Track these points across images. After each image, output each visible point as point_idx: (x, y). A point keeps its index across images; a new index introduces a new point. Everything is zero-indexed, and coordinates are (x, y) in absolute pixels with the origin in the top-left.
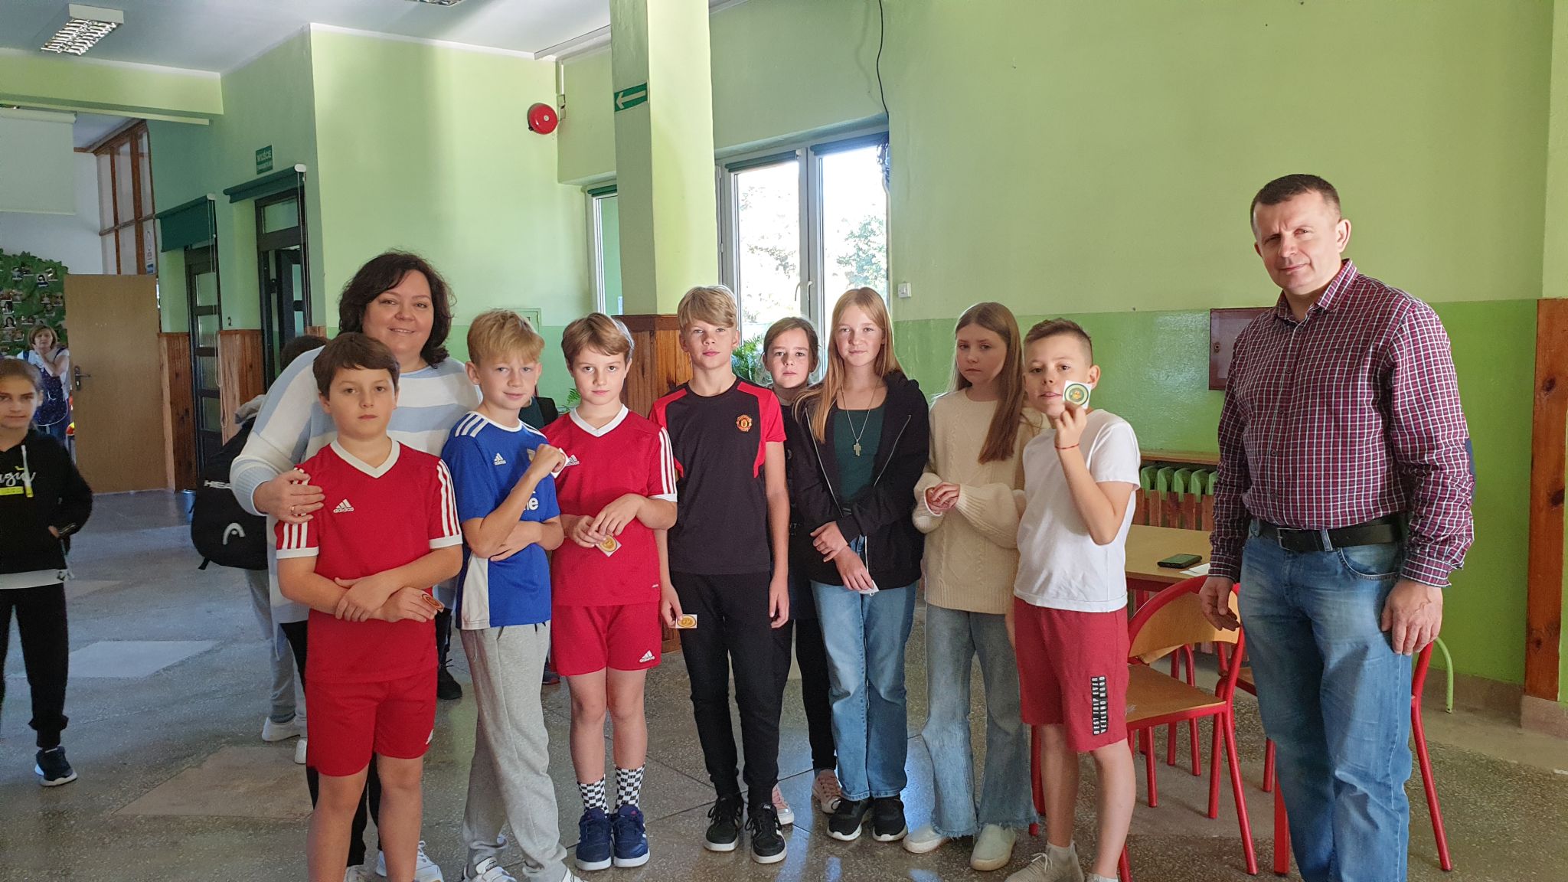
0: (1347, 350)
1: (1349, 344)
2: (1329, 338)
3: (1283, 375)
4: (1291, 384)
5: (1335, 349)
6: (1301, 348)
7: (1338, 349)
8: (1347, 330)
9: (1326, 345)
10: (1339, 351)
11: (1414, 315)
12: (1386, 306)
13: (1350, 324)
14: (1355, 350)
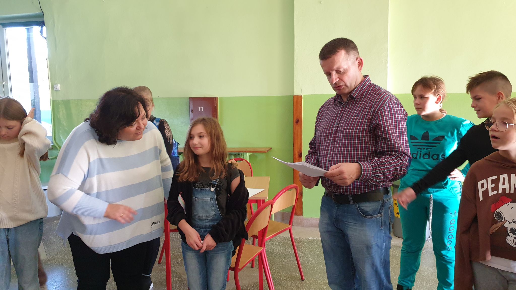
0: (361, 115)
1: (362, 113)
2: (355, 110)
3: (335, 125)
4: (337, 130)
5: (356, 115)
6: (343, 114)
8: (362, 107)
9: (354, 113)
11: (391, 103)
12: (380, 96)
13: (364, 104)
14: (364, 115)
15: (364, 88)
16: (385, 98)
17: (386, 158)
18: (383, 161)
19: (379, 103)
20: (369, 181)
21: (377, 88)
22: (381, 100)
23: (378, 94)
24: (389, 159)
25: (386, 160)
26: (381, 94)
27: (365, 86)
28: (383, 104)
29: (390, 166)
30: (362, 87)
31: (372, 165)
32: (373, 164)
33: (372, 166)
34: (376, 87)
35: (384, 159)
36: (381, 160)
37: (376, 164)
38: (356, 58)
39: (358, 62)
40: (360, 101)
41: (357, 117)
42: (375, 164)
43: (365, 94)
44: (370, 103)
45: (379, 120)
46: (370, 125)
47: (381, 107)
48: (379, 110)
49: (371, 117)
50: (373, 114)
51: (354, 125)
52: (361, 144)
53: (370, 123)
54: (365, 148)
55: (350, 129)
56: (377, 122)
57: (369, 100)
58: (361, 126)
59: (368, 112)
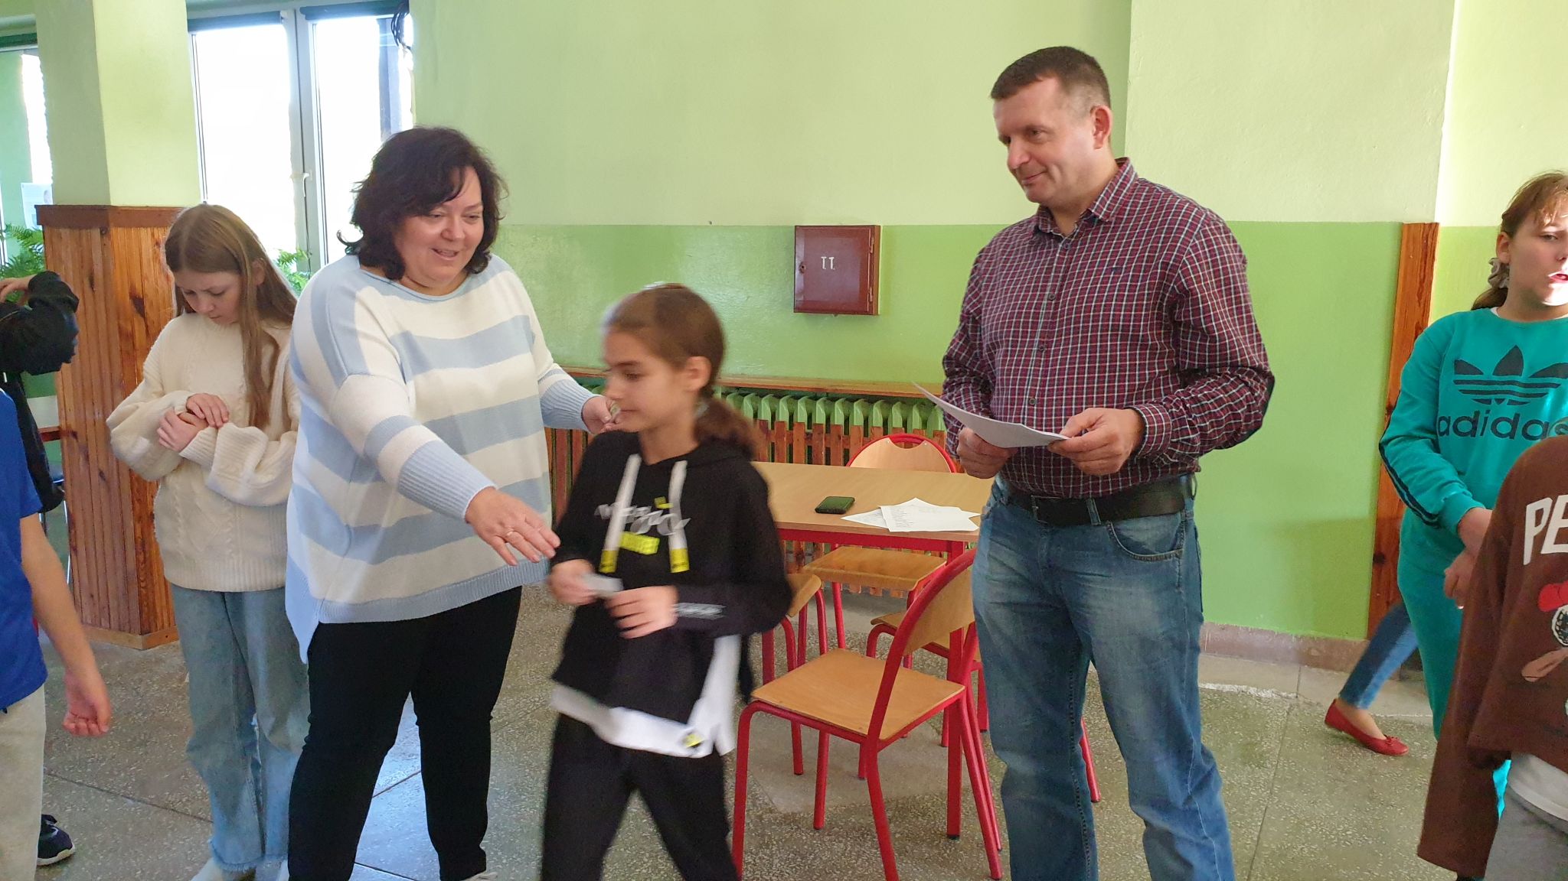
1: (1131, 261)
2: (1105, 255)
3: (1045, 302)
4: (1055, 314)
5: (1112, 269)
6: (1069, 267)
7: (1116, 268)
8: (1128, 244)
9: (1102, 263)
10: (1118, 271)
11: (1211, 230)
12: (1177, 214)
13: (1131, 236)
14: (1138, 269)
15: (1125, 191)
16: (1192, 217)
17: (1205, 385)
18: (1199, 396)
19: (1180, 231)
20: (1162, 456)
21: (1159, 190)
22: (1183, 223)
23: (1170, 207)
24: (1214, 390)
25: (1206, 392)
26: (1180, 207)
27: (1127, 188)
28: (1189, 234)
29: (1219, 409)
30: (1118, 190)
31: (1170, 410)
32: (1174, 410)
33: (1172, 413)
34: (1157, 190)
35: (1201, 393)
36: (1193, 395)
37: (1181, 407)
38: (1090, 107)
39: (1097, 120)
40: (1115, 229)
41: (1114, 274)
42: (1178, 408)
43: (1129, 210)
44: (1150, 233)
45: (1189, 282)
46: (1157, 294)
47: (1185, 242)
48: (1182, 251)
49: (1159, 271)
50: (1165, 265)
51: (1110, 298)
52: (1133, 348)
53: (1159, 288)
54: (1142, 357)
55: (1097, 308)
56: (1185, 285)
57: (1144, 226)
58: (1130, 298)
59: (1150, 259)
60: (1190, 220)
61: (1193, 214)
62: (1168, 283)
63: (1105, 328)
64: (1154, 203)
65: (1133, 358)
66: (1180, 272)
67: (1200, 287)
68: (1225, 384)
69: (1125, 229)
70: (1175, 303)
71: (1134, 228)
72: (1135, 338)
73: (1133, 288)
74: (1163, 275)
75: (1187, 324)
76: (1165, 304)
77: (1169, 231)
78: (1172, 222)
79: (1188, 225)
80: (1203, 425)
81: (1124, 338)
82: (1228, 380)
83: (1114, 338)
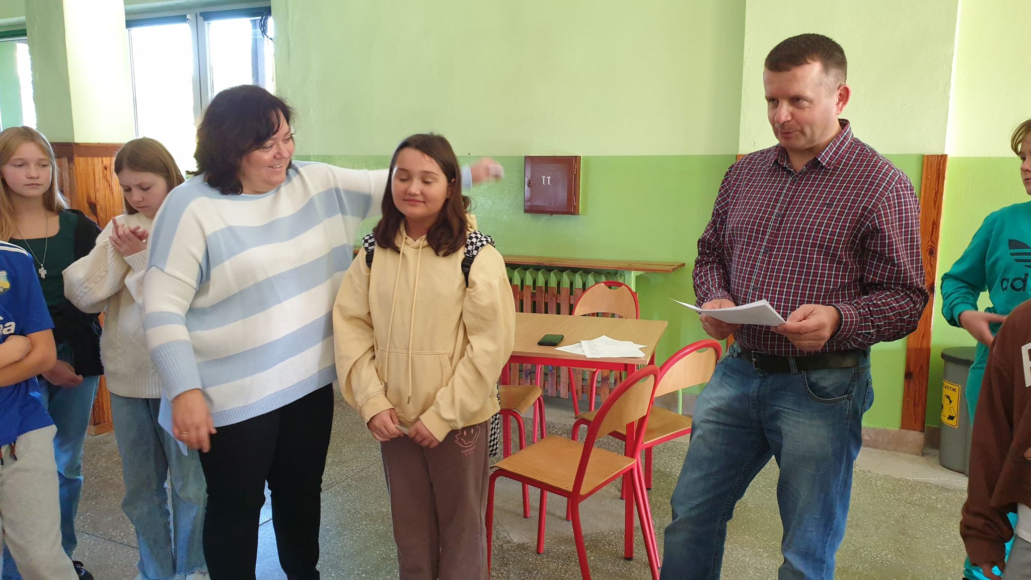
0: (837, 206)
1: (840, 200)
2: (822, 192)
3: (774, 218)
4: (779, 227)
5: (825, 204)
7: (828, 204)
8: (840, 187)
9: (819, 198)
10: (829, 206)
12: (879, 172)
13: (843, 182)
14: (844, 207)
15: (844, 148)
16: (889, 176)
17: (883, 296)
18: (879, 303)
19: (879, 185)
21: (869, 151)
22: (882, 180)
23: (875, 166)
24: (889, 300)
25: (884, 301)
26: (881, 168)
27: (845, 145)
28: (886, 189)
29: (891, 314)
30: (838, 146)
32: (861, 310)
33: (860, 313)
34: (867, 150)
35: (880, 300)
36: (875, 302)
37: (866, 309)
38: (838, 85)
39: (840, 94)
40: (832, 175)
41: (827, 208)
42: (864, 309)
43: (845, 162)
44: (857, 183)
45: (881, 223)
46: (855, 227)
47: (882, 194)
48: (878, 200)
49: (860, 211)
50: (865, 208)
51: (821, 224)
52: (832, 262)
53: (857, 223)
54: (837, 270)
55: (810, 230)
56: (877, 225)
57: (853, 177)
58: (835, 226)
59: (854, 201)
60: (888, 179)
61: (891, 174)
62: (865, 221)
63: (814, 245)
64: (862, 161)
65: (831, 269)
66: (875, 215)
67: (888, 228)
68: (897, 297)
69: (839, 176)
70: (868, 236)
71: (846, 176)
72: (834, 255)
73: (838, 220)
74: (862, 214)
75: (875, 252)
76: (860, 235)
77: (872, 184)
78: (875, 178)
79: (886, 181)
80: (879, 324)
81: (827, 254)
82: (899, 294)
83: (819, 253)
